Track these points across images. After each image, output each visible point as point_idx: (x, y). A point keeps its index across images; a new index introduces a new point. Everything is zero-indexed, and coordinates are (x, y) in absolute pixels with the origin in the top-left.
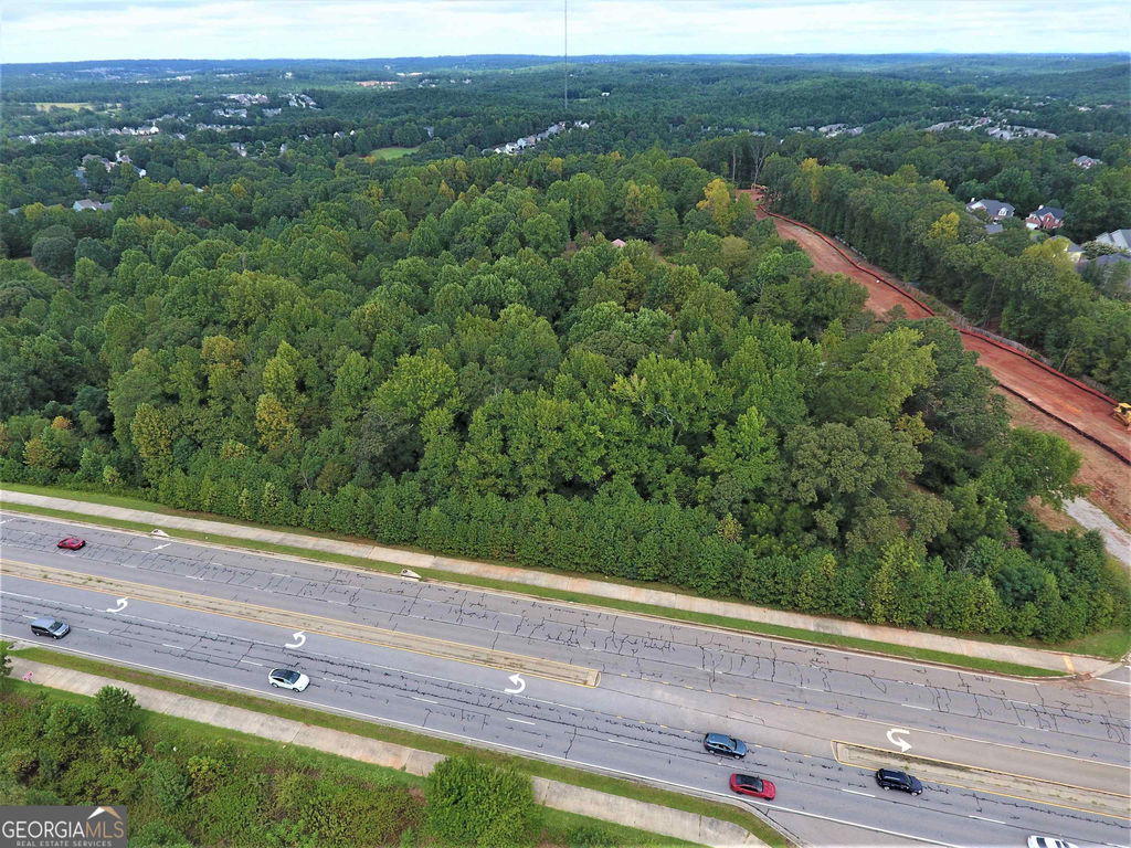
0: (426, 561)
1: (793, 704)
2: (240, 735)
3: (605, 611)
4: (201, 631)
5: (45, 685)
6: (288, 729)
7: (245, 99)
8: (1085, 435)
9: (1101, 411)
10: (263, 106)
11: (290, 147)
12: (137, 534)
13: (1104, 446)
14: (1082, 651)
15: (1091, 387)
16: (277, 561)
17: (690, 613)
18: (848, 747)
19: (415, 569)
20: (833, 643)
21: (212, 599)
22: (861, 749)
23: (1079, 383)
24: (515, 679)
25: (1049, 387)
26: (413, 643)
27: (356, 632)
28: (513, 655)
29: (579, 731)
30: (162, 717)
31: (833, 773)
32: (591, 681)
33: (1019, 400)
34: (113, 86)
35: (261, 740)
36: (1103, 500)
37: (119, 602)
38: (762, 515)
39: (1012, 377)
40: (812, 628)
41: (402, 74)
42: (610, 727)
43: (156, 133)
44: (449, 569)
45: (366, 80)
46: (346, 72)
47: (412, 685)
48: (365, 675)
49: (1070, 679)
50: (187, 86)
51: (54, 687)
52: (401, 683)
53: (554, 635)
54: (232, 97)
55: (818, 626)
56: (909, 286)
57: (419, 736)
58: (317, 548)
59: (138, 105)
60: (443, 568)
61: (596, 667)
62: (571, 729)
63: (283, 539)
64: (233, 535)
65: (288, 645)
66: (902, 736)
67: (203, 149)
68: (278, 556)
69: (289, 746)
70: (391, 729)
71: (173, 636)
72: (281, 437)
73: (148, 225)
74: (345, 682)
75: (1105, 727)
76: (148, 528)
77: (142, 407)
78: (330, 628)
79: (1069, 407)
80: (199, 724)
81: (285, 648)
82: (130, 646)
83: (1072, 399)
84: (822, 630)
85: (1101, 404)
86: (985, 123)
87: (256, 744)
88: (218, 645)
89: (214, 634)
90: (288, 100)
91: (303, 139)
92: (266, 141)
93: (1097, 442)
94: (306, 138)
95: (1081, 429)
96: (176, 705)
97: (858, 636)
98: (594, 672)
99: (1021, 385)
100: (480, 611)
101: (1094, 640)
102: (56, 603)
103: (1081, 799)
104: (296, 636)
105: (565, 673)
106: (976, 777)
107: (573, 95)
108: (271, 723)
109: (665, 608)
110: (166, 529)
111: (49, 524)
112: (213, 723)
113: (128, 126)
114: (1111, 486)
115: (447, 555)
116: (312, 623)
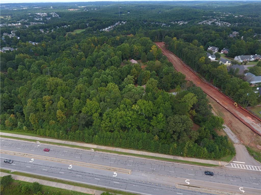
0: (95, 146)
1: (169, 175)
2: (61, 189)
3: (132, 156)
4: (50, 166)
5: (19, 180)
6: (71, 187)
7: (41, 14)
8: (227, 110)
9: (231, 104)
10: (46, 17)
11: (54, 30)
12: (33, 142)
13: (231, 113)
14: (223, 160)
15: (230, 98)
16: (64, 148)
17: (149, 156)
18: (178, 184)
19: (93, 149)
20: (176, 161)
21: (51, 158)
22: (181, 184)
23: (227, 97)
24: (115, 173)
25: (222, 98)
26: (94, 166)
27: (82, 164)
28: (114, 168)
29: (128, 184)
30: (45, 186)
31: (175, 190)
32: (130, 172)
33: (215, 101)
34: (8, 11)
35: (66, 190)
36: (230, 126)
37: (32, 159)
38: (163, 135)
39: (214, 96)
40: (172, 158)
41: (79, 7)
42: (134, 183)
43: (20, 25)
44: (100, 148)
45: (71, 9)
46: (66, 7)
47: (95, 176)
48: (85, 174)
49: (220, 167)
50: (26, 11)
51: (21, 180)
52: (92, 175)
53: (122, 163)
54: (38, 14)
55: (173, 158)
56: (195, 71)
57: (97, 187)
58: (72, 144)
59: (15, 16)
60: (99, 148)
61: (130, 170)
62: (126, 184)
63: (64, 142)
64: (54, 142)
65: (69, 168)
66: (188, 181)
67: (33, 31)
68: (64, 147)
69: (71, 191)
70: (91, 186)
71: (44, 167)
72: (62, 118)
73: (23, 56)
74: (81, 176)
75: (225, 177)
76: (35, 141)
77: (31, 114)
78: (77, 163)
79: (225, 103)
80: (52, 187)
81: (68, 169)
82: (36, 170)
83: (226, 101)
84: (174, 159)
85: (232, 102)
86: (215, 21)
87: (65, 191)
88: (54, 169)
89: (53, 166)
90: (52, 15)
91: (57, 28)
92: (48, 28)
93: (230, 112)
94: (58, 27)
95: (227, 108)
96: (47, 183)
97: (181, 160)
98: (130, 171)
99: (216, 98)
100: (107, 158)
101: (225, 158)
102: (18, 160)
103: (219, 192)
104: (70, 166)
105: (124, 171)
106: (201, 189)
107: (121, 13)
108: (67, 186)
109: (144, 155)
110: (39, 141)
111: (13, 141)
112: (55, 187)
113: (13, 23)
114: (232, 122)
115: (100, 145)
116: (73, 163)
